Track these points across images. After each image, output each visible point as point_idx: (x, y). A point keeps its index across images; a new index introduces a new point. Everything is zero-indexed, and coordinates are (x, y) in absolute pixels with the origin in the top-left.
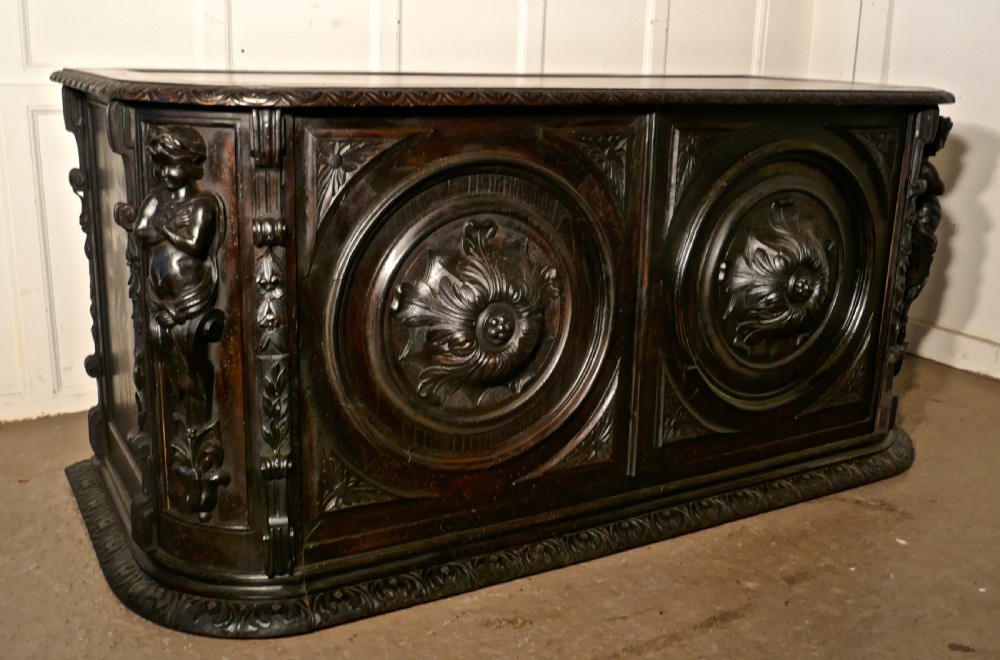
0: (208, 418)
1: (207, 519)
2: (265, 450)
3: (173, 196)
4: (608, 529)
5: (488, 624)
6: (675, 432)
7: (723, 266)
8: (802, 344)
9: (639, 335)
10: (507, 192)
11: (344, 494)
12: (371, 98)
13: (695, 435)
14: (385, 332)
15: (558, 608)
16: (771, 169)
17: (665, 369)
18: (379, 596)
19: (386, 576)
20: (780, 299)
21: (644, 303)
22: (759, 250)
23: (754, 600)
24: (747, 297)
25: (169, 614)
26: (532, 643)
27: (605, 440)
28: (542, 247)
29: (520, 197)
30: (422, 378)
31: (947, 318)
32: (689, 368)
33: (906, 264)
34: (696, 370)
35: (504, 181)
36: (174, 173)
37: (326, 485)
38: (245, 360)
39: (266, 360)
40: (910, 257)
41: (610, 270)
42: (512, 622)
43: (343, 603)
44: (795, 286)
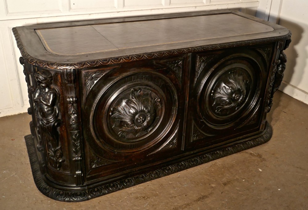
0: (58, 146)
1: (59, 170)
2: (74, 155)
3: (44, 90)
4: (175, 166)
5: (137, 198)
6: (196, 138)
7: (213, 91)
8: (237, 109)
9: (185, 114)
10: (145, 79)
11: (97, 163)
12: (100, 63)
13: (203, 138)
14: (108, 121)
15: (157, 193)
16: (229, 62)
17: (193, 122)
18: (107, 190)
19: (110, 183)
20: (230, 101)
21: (187, 105)
22: (224, 86)
23: (213, 191)
24: (220, 100)
25: (50, 194)
26: (148, 206)
27: (175, 142)
28: (155, 93)
29: (148, 80)
30: (119, 132)
31: (293, 82)
32: (201, 120)
33: (272, 84)
34: (203, 121)
35: (144, 76)
36: (43, 85)
37: (92, 162)
38: (67, 132)
39: (73, 132)
40: (274, 82)
41: (176, 97)
42: (144, 198)
43: (97, 192)
44: (234, 97)
